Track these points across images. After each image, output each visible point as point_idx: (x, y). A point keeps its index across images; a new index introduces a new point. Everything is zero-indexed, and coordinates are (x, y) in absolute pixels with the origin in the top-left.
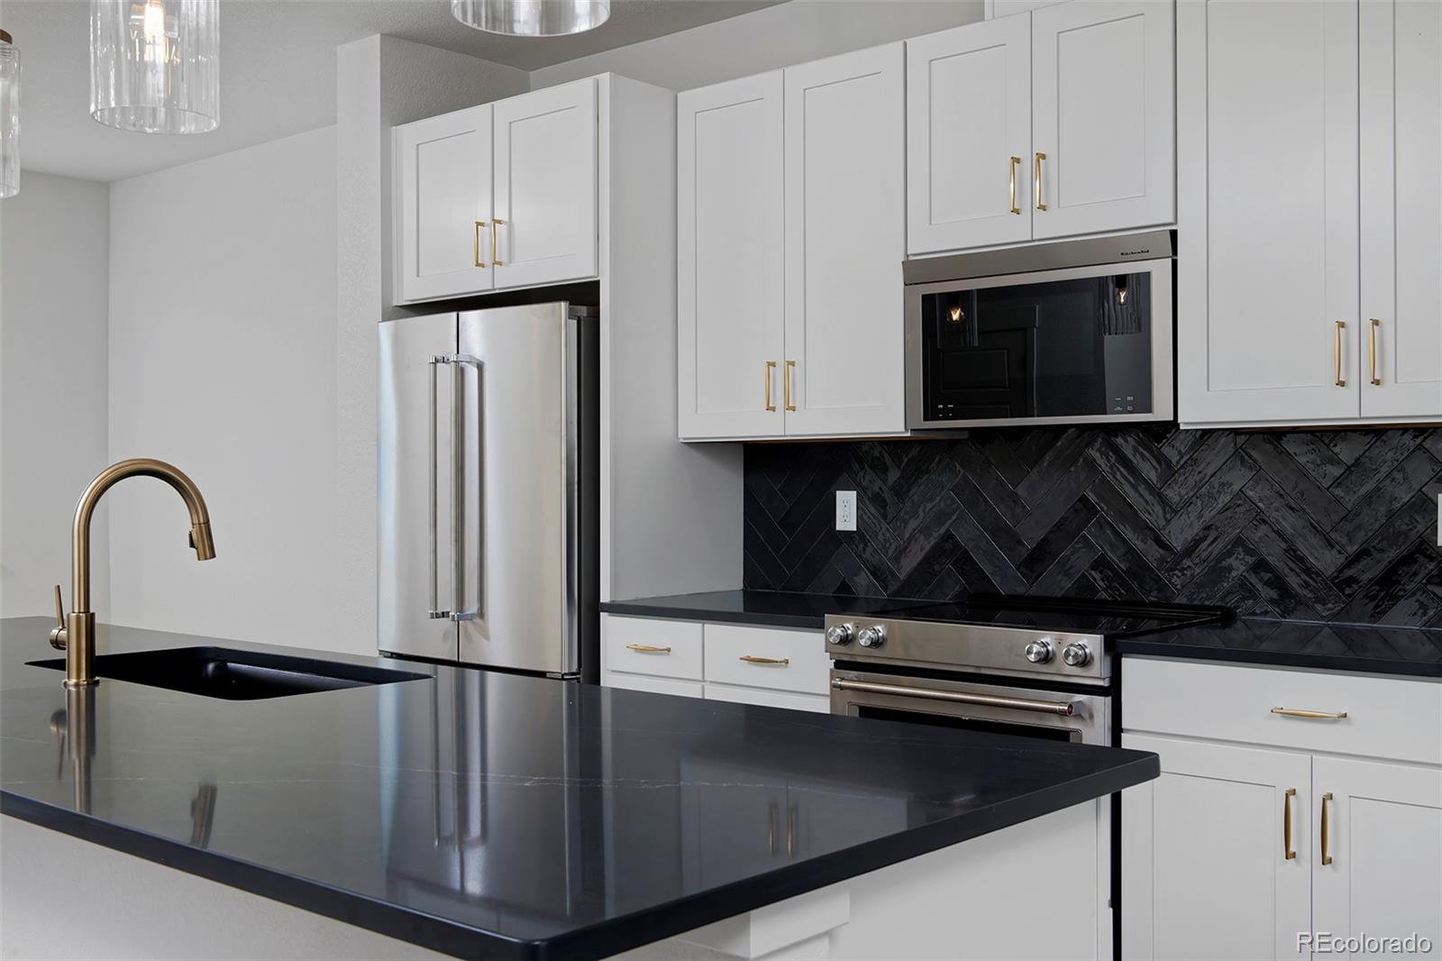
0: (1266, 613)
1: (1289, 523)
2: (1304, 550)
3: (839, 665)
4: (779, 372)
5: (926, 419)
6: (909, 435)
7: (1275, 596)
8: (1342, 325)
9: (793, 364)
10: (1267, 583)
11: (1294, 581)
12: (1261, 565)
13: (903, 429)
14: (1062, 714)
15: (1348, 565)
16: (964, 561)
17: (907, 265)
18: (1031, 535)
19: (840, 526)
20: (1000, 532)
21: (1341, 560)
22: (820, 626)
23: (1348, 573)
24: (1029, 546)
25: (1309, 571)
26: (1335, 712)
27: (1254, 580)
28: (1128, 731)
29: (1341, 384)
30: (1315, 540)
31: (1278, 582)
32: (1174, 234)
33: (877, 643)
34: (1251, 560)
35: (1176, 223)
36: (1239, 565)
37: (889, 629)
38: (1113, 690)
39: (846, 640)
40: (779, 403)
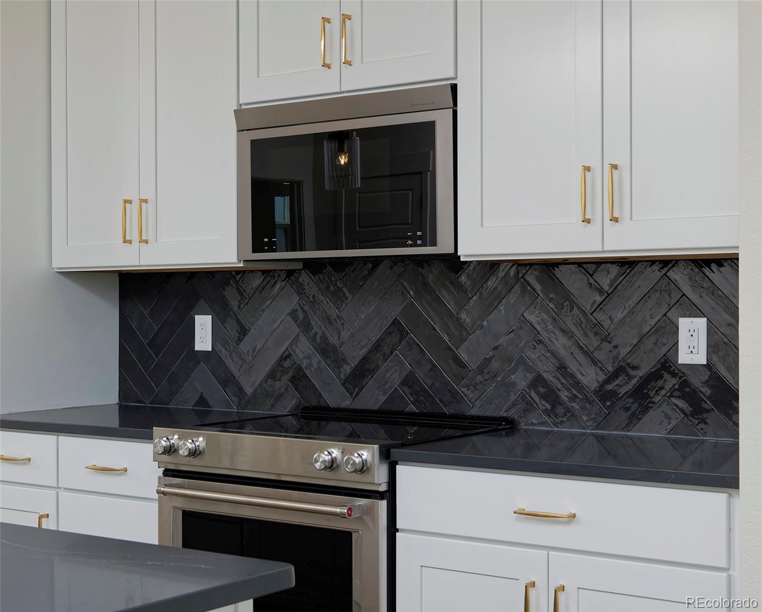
0: (542, 424)
1: (560, 344)
2: (573, 367)
3: (168, 473)
4: (133, 209)
5: (254, 251)
6: (241, 265)
7: (549, 407)
8: (587, 169)
9: (146, 201)
10: (544, 397)
11: (564, 395)
12: (538, 381)
13: (235, 260)
14: (341, 516)
15: (607, 381)
16: (299, 379)
17: (239, 113)
18: (354, 355)
19: (198, 347)
20: (327, 351)
21: (602, 377)
22: (149, 437)
23: (609, 387)
24: (354, 363)
25: (577, 384)
26: (564, 512)
27: (533, 394)
28: (403, 531)
29: (587, 221)
30: (581, 358)
31: (551, 396)
32: (454, 88)
33: (194, 453)
34: (530, 377)
35: (455, 78)
36: (521, 380)
37: (208, 440)
38: (390, 495)
39: (170, 450)
40: (135, 238)
